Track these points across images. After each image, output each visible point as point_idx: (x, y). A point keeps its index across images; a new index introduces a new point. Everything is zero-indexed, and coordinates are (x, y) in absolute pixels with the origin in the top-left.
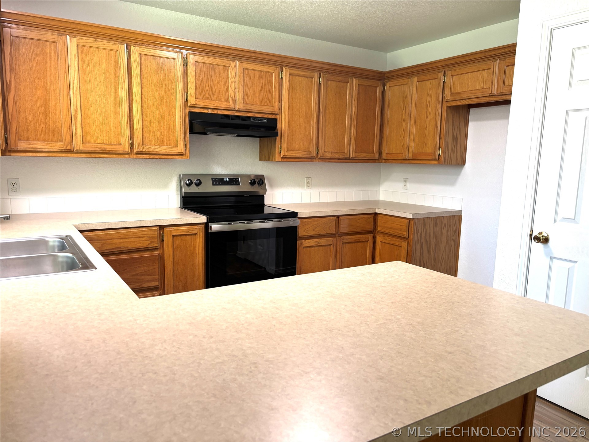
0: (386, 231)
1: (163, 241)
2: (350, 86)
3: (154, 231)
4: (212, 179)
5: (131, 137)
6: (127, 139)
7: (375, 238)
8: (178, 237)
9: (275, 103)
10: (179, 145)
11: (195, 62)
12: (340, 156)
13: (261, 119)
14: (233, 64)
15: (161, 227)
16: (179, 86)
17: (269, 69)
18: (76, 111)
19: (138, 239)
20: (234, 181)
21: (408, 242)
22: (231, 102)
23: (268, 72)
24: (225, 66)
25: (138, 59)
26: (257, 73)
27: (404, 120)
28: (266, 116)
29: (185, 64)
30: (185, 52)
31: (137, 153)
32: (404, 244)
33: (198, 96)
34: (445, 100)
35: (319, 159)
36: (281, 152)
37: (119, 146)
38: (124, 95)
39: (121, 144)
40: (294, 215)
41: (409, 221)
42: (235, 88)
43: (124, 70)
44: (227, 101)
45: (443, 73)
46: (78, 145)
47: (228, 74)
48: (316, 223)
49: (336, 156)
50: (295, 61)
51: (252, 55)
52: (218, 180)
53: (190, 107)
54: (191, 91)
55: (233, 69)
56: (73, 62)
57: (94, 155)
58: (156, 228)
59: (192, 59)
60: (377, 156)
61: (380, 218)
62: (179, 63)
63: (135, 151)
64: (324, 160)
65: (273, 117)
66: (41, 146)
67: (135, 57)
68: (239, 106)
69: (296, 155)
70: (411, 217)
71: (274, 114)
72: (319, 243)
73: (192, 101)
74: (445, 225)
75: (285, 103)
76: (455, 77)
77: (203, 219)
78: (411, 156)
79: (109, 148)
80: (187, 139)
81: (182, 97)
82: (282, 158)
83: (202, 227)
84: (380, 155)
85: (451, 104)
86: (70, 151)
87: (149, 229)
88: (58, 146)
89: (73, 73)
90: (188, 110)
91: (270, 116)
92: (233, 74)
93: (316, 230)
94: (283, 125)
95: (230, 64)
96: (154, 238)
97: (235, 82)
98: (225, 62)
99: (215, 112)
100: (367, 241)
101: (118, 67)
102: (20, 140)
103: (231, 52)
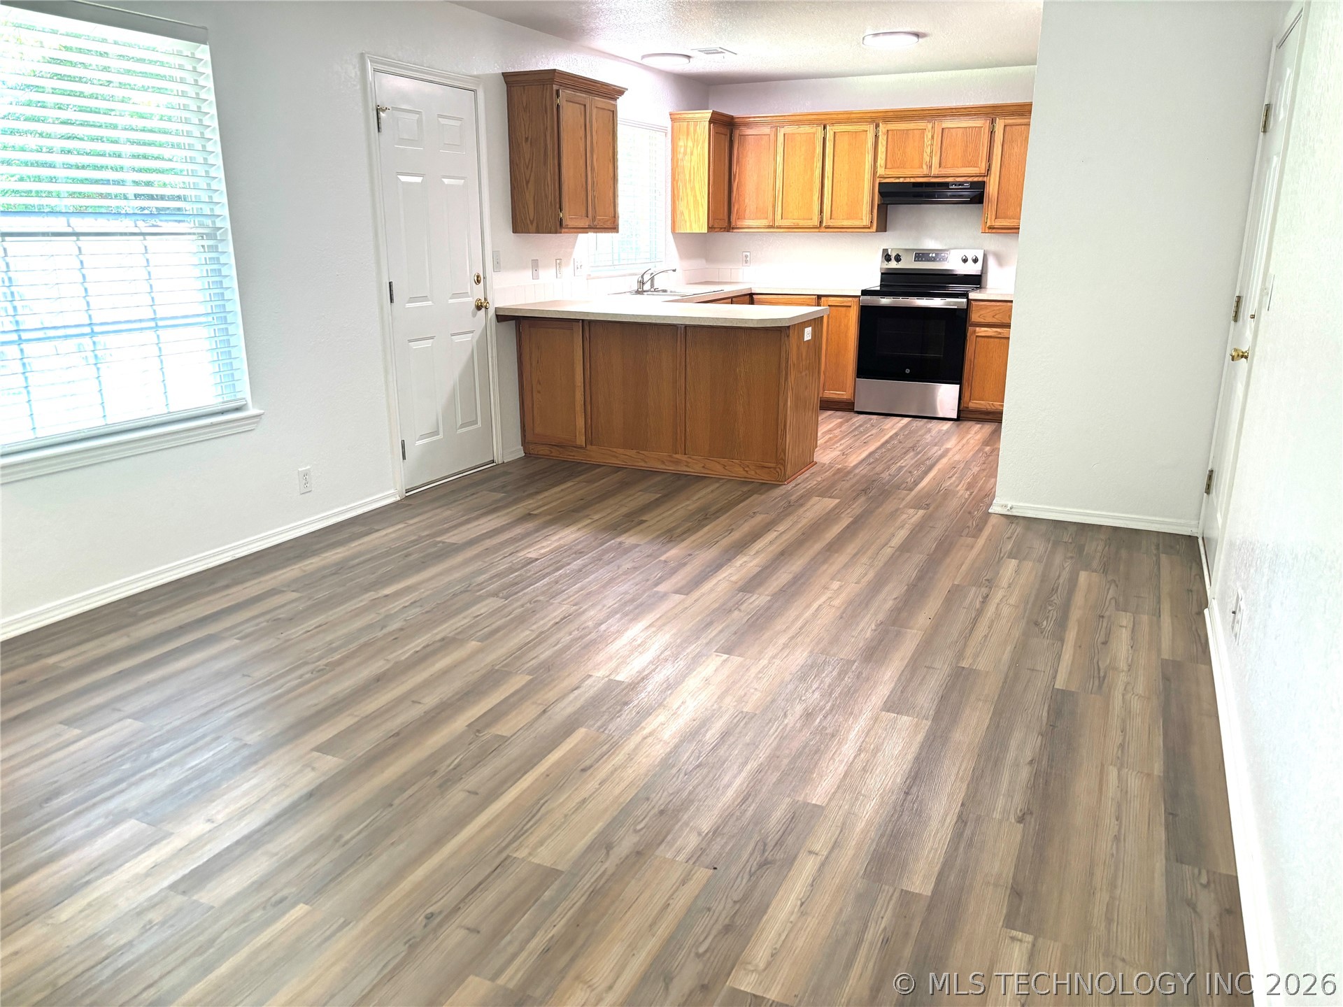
3: (813, 299)
5: (821, 212)
6: (817, 214)
8: (834, 308)
9: (982, 162)
10: (864, 218)
11: (887, 131)
13: (962, 184)
14: (930, 126)
15: (820, 297)
16: (869, 158)
17: (977, 123)
18: (779, 191)
22: (924, 167)
23: (976, 127)
24: (920, 130)
25: (832, 138)
26: (961, 130)
28: (970, 179)
29: (877, 135)
30: (878, 122)
31: (826, 228)
33: (889, 165)
36: (987, 221)
37: (809, 221)
38: (818, 172)
39: (812, 219)
40: (965, 294)
42: (932, 151)
43: (819, 150)
44: (921, 167)
46: (778, 222)
47: (924, 138)
50: (1013, 108)
51: (954, 111)
52: (922, 256)
53: (879, 177)
55: (929, 131)
56: (780, 149)
57: (791, 231)
58: (814, 297)
59: (885, 128)
62: (870, 135)
63: (824, 225)
65: (981, 179)
66: (753, 223)
67: (830, 136)
68: (935, 171)
69: (1009, 224)
71: (982, 176)
72: (1000, 333)
73: (881, 171)
75: (997, 159)
79: (802, 223)
80: (875, 212)
81: (871, 168)
82: (988, 228)
83: (857, 299)
86: (772, 227)
87: (809, 297)
88: (764, 222)
89: (779, 159)
90: (878, 181)
91: (976, 179)
92: (930, 137)
94: (992, 188)
95: (927, 126)
97: (932, 145)
98: (920, 125)
99: (908, 180)
101: (814, 149)
102: (738, 219)
103: (928, 112)
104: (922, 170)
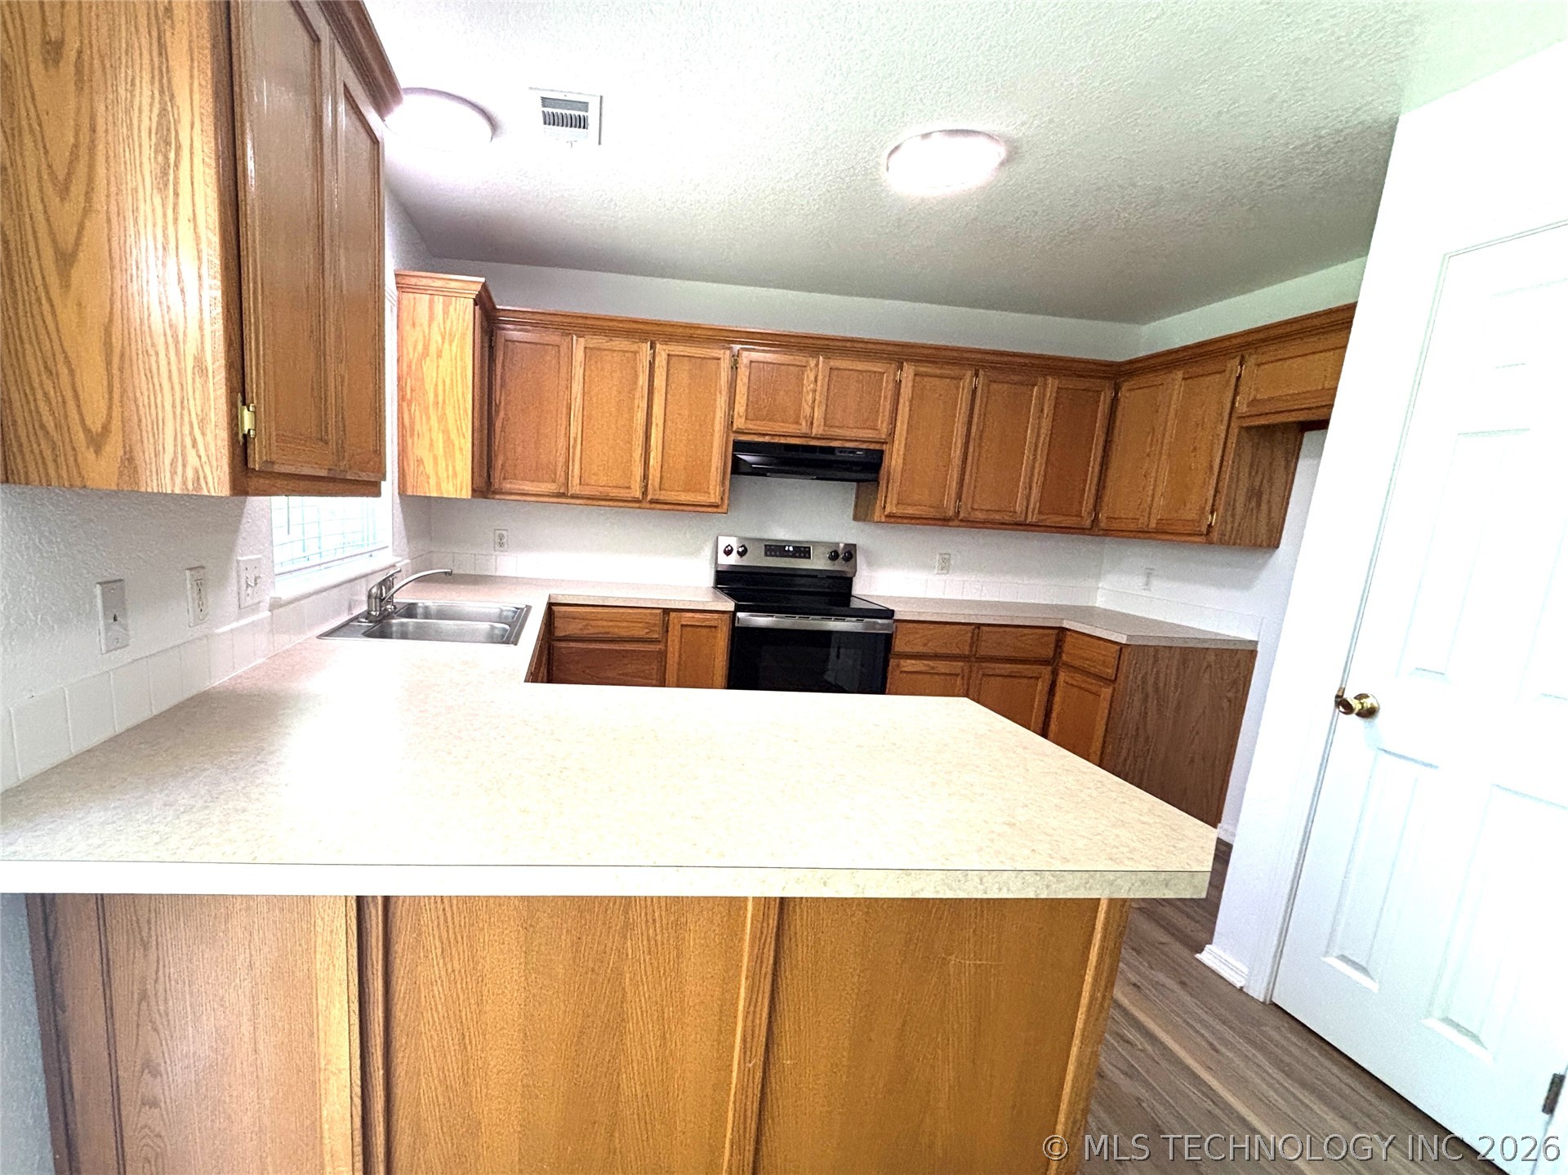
0: (1077, 663)
1: (667, 631)
2: (1039, 392)
3: (656, 615)
4: (766, 546)
5: (645, 477)
6: (638, 480)
7: (1055, 673)
8: (689, 629)
9: (882, 423)
10: (712, 492)
11: (751, 362)
12: (1006, 517)
13: (853, 451)
14: (812, 363)
15: (667, 611)
16: (722, 401)
17: (878, 367)
18: (575, 440)
19: (632, 624)
20: (802, 551)
21: (1114, 689)
22: (804, 424)
23: (876, 372)
24: (798, 366)
25: (664, 363)
26: (855, 374)
27: (1148, 455)
28: (864, 446)
29: (735, 367)
30: (737, 347)
31: (652, 502)
32: (1107, 692)
33: (751, 415)
34: (1235, 415)
35: (962, 521)
36: (885, 507)
37: (627, 491)
38: (640, 417)
39: (629, 488)
40: (888, 614)
41: (1121, 649)
42: (814, 401)
43: (643, 380)
44: (797, 423)
45: (1238, 359)
46: (575, 488)
47: (803, 379)
48: (932, 632)
49: (997, 517)
50: (926, 352)
51: (849, 344)
52: (775, 549)
53: (735, 432)
54: (740, 408)
55: (811, 370)
56: (578, 372)
57: (595, 503)
58: (659, 612)
59: (746, 357)
60: (1088, 523)
61: (1069, 639)
62: (725, 364)
63: (649, 498)
64: (970, 523)
65: (877, 447)
66: (528, 487)
67: (661, 361)
68: (816, 431)
69: (915, 512)
70: (1124, 641)
71: (880, 442)
72: (933, 668)
73: (739, 423)
75: (903, 422)
76: (1262, 366)
77: (729, 605)
78: (1153, 524)
79: (614, 493)
80: (727, 483)
81: (725, 417)
82: (887, 516)
83: (726, 616)
84: (1095, 520)
86: (563, 495)
87: (649, 611)
88: (550, 487)
89: (577, 388)
90: (732, 437)
91: (872, 447)
92: (812, 378)
93: (930, 644)
94: (895, 460)
95: (807, 362)
96: (655, 625)
97: (815, 391)
98: (799, 359)
99: (776, 440)
100: (1037, 678)
101: (636, 376)
102: (504, 479)
103: (811, 341)
104: (799, 427)
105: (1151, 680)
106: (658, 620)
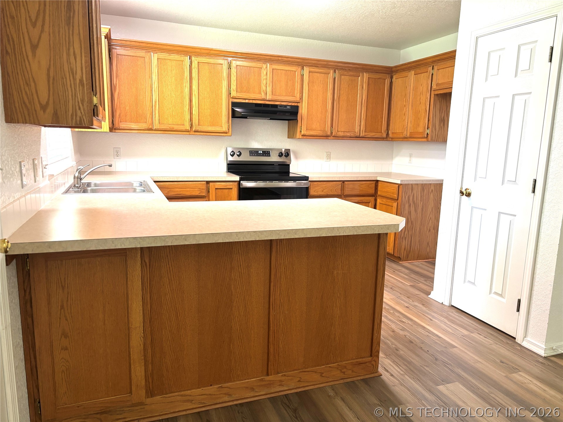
0: (383, 194)
1: (209, 192)
2: (361, 79)
3: (203, 184)
4: (250, 151)
5: (191, 120)
6: (188, 121)
7: (376, 200)
8: (219, 190)
9: (297, 94)
10: (223, 126)
11: (237, 66)
12: (352, 135)
13: (285, 106)
14: (264, 66)
15: (208, 182)
16: (225, 84)
17: (293, 68)
18: (156, 102)
19: (192, 189)
20: (266, 153)
21: (398, 203)
22: (263, 94)
23: (292, 71)
24: (259, 68)
25: (197, 66)
26: (284, 72)
27: (405, 106)
28: (290, 104)
29: (230, 68)
30: (230, 59)
31: (195, 132)
32: (395, 205)
33: (239, 90)
34: (433, 89)
35: (333, 137)
36: (301, 131)
37: (182, 127)
38: (187, 90)
39: (184, 125)
40: (306, 178)
41: (399, 186)
42: (266, 84)
43: (187, 74)
44: (260, 93)
45: (432, 67)
46: (156, 126)
47: (261, 73)
48: (325, 186)
49: (348, 134)
50: (314, 62)
51: (280, 58)
52: (254, 152)
53: (232, 98)
54: (233, 87)
55: (264, 70)
56: (155, 70)
57: (166, 132)
59: (234, 63)
60: (384, 135)
61: (380, 184)
62: (225, 67)
63: (194, 130)
64: (337, 137)
65: (296, 104)
66: (134, 126)
67: (195, 65)
68: (268, 97)
69: (314, 133)
70: (399, 183)
71: (296, 102)
73: (234, 94)
74: (432, 191)
75: (306, 93)
76: (440, 70)
77: (237, 178)
78: (408, 135)
79: (176, 127)
80: (230, 121)
81: (227, 91)
82: (302, 136)
83: (236, 183)
84: (388, 134)
85: (436, 93)
86: (151, 129)
87: (200, 183)
88: (144, 126)
89: (155, 77)
90: (231, 101)
91: (293, 104)
92: (265, 73)
93: (324, 191)
94: (303, 110)
95: (263, 66)
96: (203, 189)
97: (266, 79)
98: (259, 65)
99: (251, 102)
100: (370, 202)
101: (184, 72)
102: (120, 122)
103: (264, 57)
104: (260, 95)
105: (411, 198)
106: (204, 187)
